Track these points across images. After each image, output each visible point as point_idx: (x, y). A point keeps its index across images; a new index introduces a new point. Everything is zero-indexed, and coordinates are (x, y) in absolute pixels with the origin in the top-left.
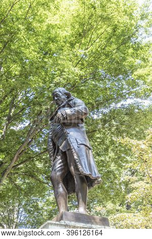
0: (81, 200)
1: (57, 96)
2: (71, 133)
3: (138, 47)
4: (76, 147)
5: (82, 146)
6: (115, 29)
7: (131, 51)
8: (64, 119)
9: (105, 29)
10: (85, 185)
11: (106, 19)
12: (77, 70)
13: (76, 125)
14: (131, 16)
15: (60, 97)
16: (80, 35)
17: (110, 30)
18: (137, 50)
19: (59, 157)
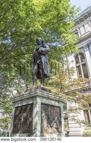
0: (42, 83)
1: (38, 41)
2: (43, 58)
3: (65, 24)
4: (44, 63)
5: (46, 63)
6: (59, 14)
7: (62, 24)
8: (42, 52)
9: (54, 12)
10: (44, 77)
11: (57, 9)
12: (40, 28)
13: (44, 55)
14: (66, 10)
15: (39, 41)
16: (44, 12)
17: (56, 13)
18: (64, 25)
19: (36, 65)
